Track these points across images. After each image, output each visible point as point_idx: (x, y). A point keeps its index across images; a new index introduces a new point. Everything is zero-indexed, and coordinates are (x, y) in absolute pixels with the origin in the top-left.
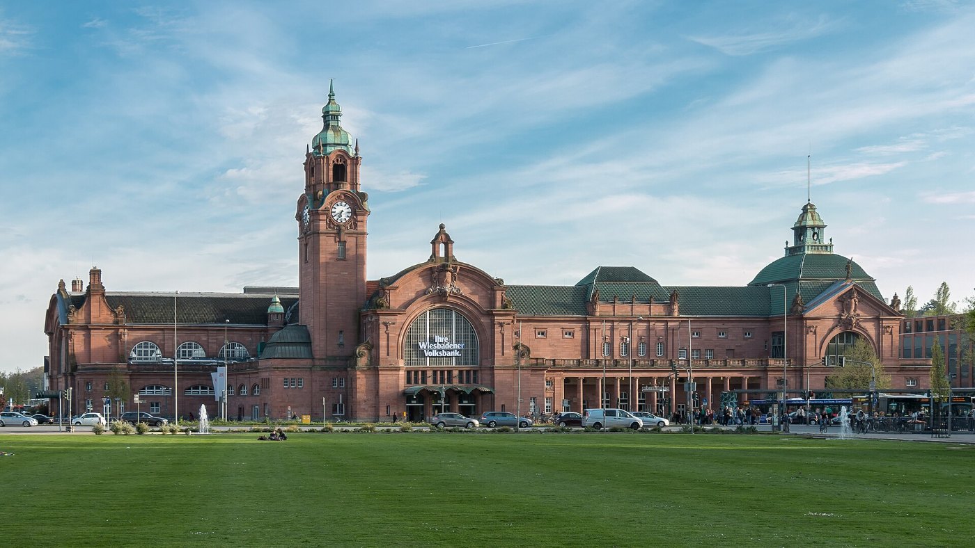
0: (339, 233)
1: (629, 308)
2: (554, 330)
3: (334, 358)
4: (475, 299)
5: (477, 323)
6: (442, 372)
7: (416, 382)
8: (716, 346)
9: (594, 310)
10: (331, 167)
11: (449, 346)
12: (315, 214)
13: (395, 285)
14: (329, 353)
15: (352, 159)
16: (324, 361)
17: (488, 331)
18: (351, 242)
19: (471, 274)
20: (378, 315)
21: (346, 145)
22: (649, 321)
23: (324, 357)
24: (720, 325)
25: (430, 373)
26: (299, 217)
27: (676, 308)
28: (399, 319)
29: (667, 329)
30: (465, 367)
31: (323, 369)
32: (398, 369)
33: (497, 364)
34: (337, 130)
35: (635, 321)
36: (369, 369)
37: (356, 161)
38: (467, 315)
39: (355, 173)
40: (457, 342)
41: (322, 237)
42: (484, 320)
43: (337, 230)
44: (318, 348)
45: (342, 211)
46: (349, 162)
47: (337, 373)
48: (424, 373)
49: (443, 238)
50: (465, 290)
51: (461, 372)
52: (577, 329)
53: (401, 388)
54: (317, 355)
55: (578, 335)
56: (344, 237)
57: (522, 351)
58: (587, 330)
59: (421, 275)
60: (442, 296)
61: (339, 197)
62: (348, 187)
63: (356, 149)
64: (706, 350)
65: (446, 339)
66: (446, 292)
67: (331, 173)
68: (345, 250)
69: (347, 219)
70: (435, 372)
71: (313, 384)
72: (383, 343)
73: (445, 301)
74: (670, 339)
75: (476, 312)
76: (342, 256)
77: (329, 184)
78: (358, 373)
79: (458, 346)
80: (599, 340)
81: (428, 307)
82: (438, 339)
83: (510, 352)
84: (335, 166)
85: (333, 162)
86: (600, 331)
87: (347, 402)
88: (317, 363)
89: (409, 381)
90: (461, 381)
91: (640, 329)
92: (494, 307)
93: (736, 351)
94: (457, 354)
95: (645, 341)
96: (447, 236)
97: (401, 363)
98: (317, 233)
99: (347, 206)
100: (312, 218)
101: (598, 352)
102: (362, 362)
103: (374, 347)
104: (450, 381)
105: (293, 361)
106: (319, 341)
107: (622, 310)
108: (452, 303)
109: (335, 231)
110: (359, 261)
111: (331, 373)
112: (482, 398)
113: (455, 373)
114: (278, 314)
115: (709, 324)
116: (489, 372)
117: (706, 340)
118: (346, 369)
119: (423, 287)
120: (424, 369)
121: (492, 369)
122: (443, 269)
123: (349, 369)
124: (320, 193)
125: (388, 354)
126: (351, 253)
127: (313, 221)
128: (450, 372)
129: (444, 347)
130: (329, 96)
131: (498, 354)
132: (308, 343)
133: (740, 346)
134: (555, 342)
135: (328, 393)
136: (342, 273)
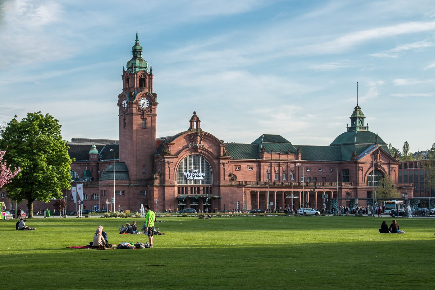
0: (143, 115)
1: (278, 156)
2: (244, 167)
3: (140, 180)
4: (211, 150)
5: (212, 163)
6: (195, 188)
7: (183, 193)
8: (318, 176)
9: (263, 157)
10: (138, 79)
11: (198, 174)
12: (130, 104)
13: (173, 142)
14: (138, 178)
15: (149, 75)
16: (135, 182)
17: (217, 167)
18: (149, 119)
19: (209, 138)
20: (165, 158)
21: (145, 68)
22: (287, 163)
23: (136, 179)
24: (320, 165)
25: (189, 188)
26: (120, 104)
27: (300, 156)
28: (175, 160)
29: (296, 167)
30: (206, 185)
31: (135, 186)
32: (174, 186)
33: (221, 184)
34: (141, 60)
35: (281, 162)
36: (160, 186)
37: (151, 76)
38: (207, 159)
39: (150, 83)
40: (202, 173)
41: (134, 116)
42: (215, 161)
43: (142, 113)
44: (132, 175)
45: (144, 103)
46: (147, 77)
47: (142, 188)
48: (186, 188)
49: (195, 119)
50: (206, 146)
51: (204, 188)
52: (254, 166)
53: (176, 196)
54: (132, 178)
55: (255, 169)
56: (146, 117)
57: (233, 177)
58: (259, 167)
59: (185, 138)
60: (195, 149)
61: (143, 95)
62: (147, 90)
63: (151, 70)
64: (313, 178)
65: (197, 171)
66: (197, 147)
67: (138, 82)
68: (146, 123)
69: (147, 107)
70: (192, 188)
71: (130, 193)
72: (167, 172)
73: (197, 151)
74: (297, 171)
75: (211, 157)
76: (144, 126)
77: (137, 88)
78: (155, 188)
79: (202, 174)
80: (265, 172)
81: (188, 154)
82: (193, 171)
83: (227, 178)
84: (140, 79)
85: (140, 76)
86: (265, 167)
88: (132, 182)
89: (179, 192)
90: (204, 193)
91: (283, 166)
92: (220, 155)
93: (326, 178)
94: (202, 178)
95: (286, 173)
96: (198, 118)
97: (176, 183)
98: (132, 114)
99: (147, 100)
100: (129, 106)
101: (264, 178)
102: (157, 182)
103: (162, 174)
104: (199, 193)
105: (119, 181)
106: (133, 171)
107: (276, 157)
108: (200, 152)
109: (141, 113)
110: (153, 129)
111: (139, 188)
112: (214, 202)
113: (202, 188)
114: (95, 154)
115: (315, 164)
116: (217, 188)
117: (313, 172)
118: (146, 186)
119: (186, 144)
120: (186, 186)
121: (219, 186)
122: (196, 135)
123: (148, 186)
124: (133, 93)
125: (169, 178)
126: (149, 125)
127: (130, 107)
128: (199, 188)
129: (196, 175)
130: (136, 41)
131: (222, 179)
132: (127, 172)
133: (328, 176)
134: (244, 172)
135: (138, 198)
136: (144, 135)
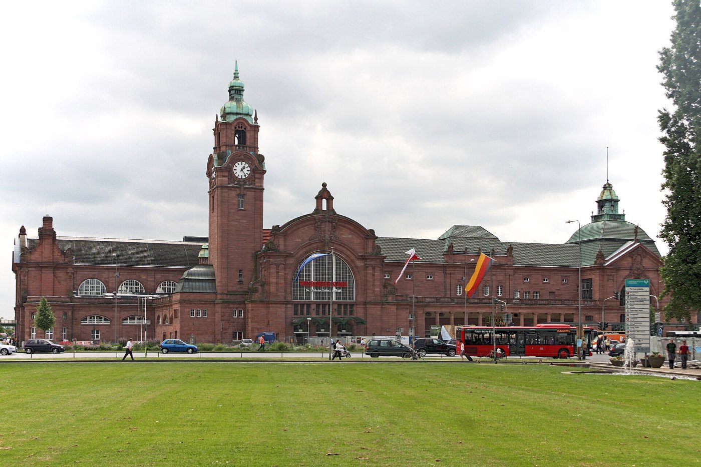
0: (239, 188)
1: (476, 258)
2: (419, 274)
3: (234, 293)
5: (353, 265)
6: (324, 305)
7: (302, 314)
8: (542, 289)
9: (450, 259)
10: (233, 132)
12: (220, 171)
13: (284, 232)
14: (230, 289)
15: (252, 127)
16: (225, 296)
17: (362, 273)
18: (250, 195)
19: (349, 224)
20: (270, 257)
21: (246, 114)
23: (226, 292)
24: (545, 273)
26: (209, 174)
27: (512, 258)
28: (288, 261)
29: (505, 275)
30: (343, 302)
31: (224, 302)
33: (370, 300)
34: (240, 102)
37: (256, 128)
38: (344, 259)
39: (255, 139)
41: (225, 190)
42: (360, 263)
43: (238, 185)
44: (220, 284)
45: (242, 169)
46: (249, 129)
47: (237, 306)
48: (309, 306)
49: (325, 195)
50: (343, 238)
51: (340, 305)
52: (437, 273)
53: (290, 319)
54: (219, 290)
55: (438, 278)
56: (244, 192)
57: (391, 289)
58: (444, 274)
60: (323, 242)
61: (240, 158)
62: (247, 150)
64: (534, 293)
66: (327, 239)
67: (233, 137)
68: (244, 202)
69: (247, 176)
70: (318, 306)
71: (216, 315)
72: (273, 280)
74: (507, 283)
75: (352, 257)
76: (242, 207)
77: (231, 146)
80: (454, 282)
83: (379, 290)
84: (237, 132)
85: (236, 128)
86: (455, 275)
87: (245, 331)
88: (219, 297)
89: (295, 313)
90: (340, 313)
92: (367, 253)
93: (556, 293)
94: (337, 290)
95: (489, 284)
96: (328, 192)
97: (289, 298)
98: (220, 187)
99: (247, 165)
100: (217, 174)
101: (453, 292)
102: (256, 296)
103: (266, 284)
105: (198, 295)
106: (221, 278)
107: (471, 259)
108: (332, 249)
109: (236, 186)
110: (257, 212)
111: (231, 305)
112: (357, 328)
113: (335, 306)
114: (206, 258)
115: (536, 272)
116: (362, 306)
117: (534, 284)
118: (244, 303)
119: (308, 234)
120: (309, 303)
121: (366, 303)
122: (325, 219)
123: (246, 302)
125: (278, 290)
126: (250, 204)
127: (218, 176)
130: (235, 74)
131: (370, 291)
132: (212, 280)
133: (559, 290)
134: (419, 283)
135: (228, 322)
136: (241, 221)
